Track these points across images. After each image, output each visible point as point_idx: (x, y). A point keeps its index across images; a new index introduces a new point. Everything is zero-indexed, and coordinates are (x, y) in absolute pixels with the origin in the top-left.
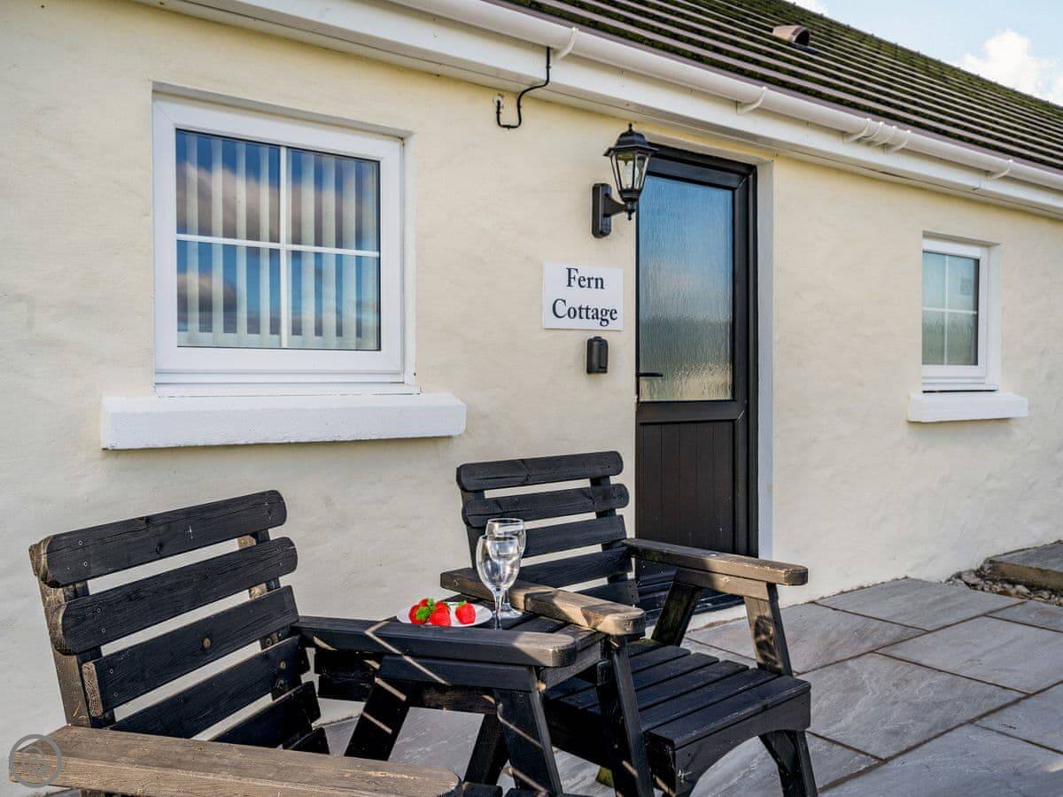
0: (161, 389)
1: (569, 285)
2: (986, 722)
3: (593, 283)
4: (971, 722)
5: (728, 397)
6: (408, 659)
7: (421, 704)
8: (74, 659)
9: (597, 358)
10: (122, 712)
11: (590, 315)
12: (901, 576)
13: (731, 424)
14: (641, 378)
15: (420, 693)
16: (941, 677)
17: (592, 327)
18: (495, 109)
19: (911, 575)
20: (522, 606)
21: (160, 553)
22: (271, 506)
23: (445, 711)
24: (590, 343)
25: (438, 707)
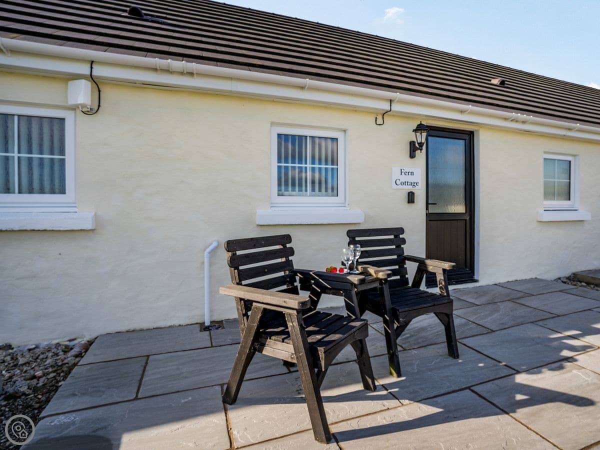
0: (273, 209)
1: (401, 174)
2: (537, 323)
3: (410, 174)
4: (532, 322)
5: (464, 212)
6: (320, 280)
7: (325, 293)
8: (233, 268)
9: (411, 198)
10: (244, 282)
11: (409, 184)
12: (534, 277)
13: (464, 221)
14: (429, 205)
15: (325, 290)
16: (529, 309)
17: (410, 188)
18: (375, 120)
19: (538, 277)
20: (360, 270)
21: (255, 247)
22: (288, 238)
23: (331, 295)
24: (409, 193)
25: (329, 294)
